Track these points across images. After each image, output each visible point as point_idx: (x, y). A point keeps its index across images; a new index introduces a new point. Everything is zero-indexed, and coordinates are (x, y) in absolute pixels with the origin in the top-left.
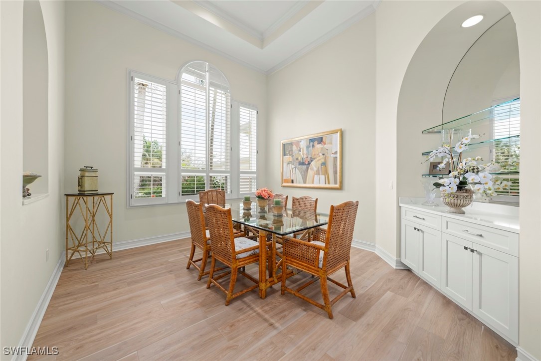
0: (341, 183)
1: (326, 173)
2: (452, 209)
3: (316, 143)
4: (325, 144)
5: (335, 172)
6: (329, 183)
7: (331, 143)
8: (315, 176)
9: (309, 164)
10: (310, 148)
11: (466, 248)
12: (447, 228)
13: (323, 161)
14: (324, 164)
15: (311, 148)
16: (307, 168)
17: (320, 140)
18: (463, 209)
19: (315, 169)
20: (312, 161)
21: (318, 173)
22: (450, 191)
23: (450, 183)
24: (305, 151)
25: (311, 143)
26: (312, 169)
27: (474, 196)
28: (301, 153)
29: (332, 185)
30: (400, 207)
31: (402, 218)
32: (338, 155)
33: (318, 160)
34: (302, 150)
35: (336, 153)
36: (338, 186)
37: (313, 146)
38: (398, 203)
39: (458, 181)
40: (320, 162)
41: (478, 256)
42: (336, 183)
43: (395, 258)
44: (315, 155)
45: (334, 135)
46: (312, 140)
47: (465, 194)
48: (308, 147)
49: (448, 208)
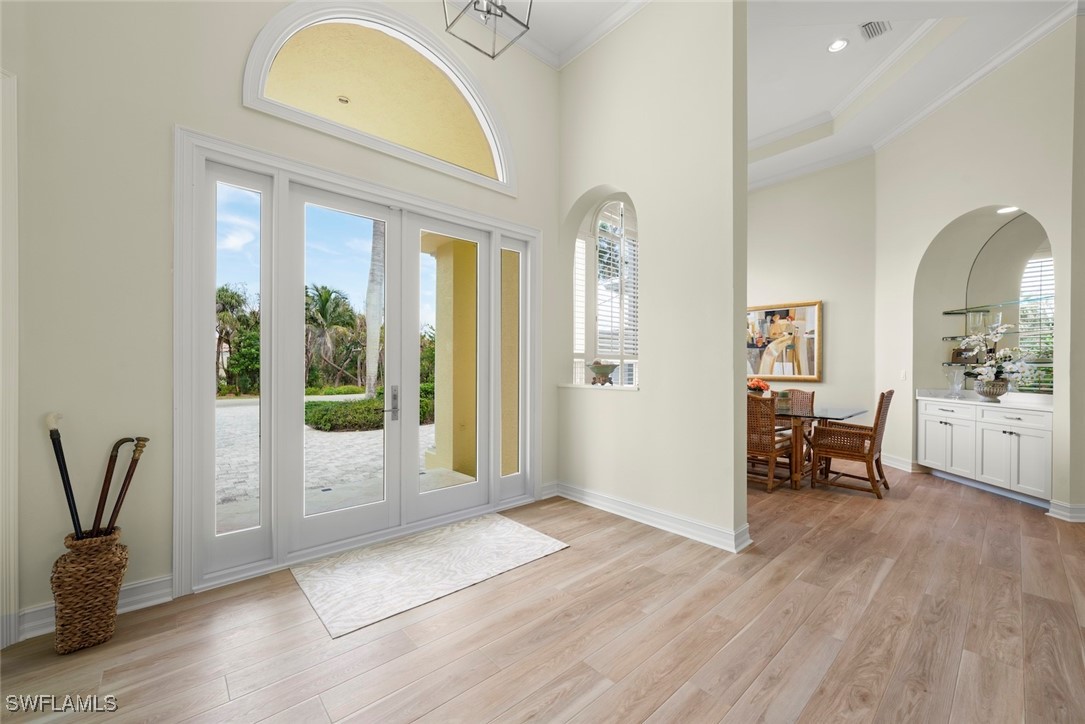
0: (821, 373)
1: (795, 359)
2: (987, 399)
3: (778, 317)
4: (793, 319)
5: (811, 359)
6: (799, 373)
7: (804, 319)
8: (776, 364)
9: (764, 346)
10: (765, 325)
11: (1004, 432)
12: (983, 416)
13: (789, 342)
14: (792, 347)
15: (769, 324)
16: (761, 353)
17: (785, 314)
18: (999, 398)
19: (776, 354)
20: (769, 342)
21: (780, 359)
22: (988, 379)
23: (987, 372)
24: (757, 328)
25: (769, 318)
26: (771, 354)
27: (1010, 386)
28: (750, 330)
29: (805, 375)
30: (917, 401)
31: (919, 412)
32: (816, 336)
33: (782, 342)
34: (750, 327)
35: (812, 332)
36: (815, 377)
37: (772, 321)
38: (915, 395)
39: (995, 370)
40: (785, 344)
41: (1016, 438)
42: (812, 373)
43: (910, 461)
44: (774, 334)
45: (809, 309)
46: (770, 314)
47: (1001, 383)
48: (762, 323)
49: (982, 397)
